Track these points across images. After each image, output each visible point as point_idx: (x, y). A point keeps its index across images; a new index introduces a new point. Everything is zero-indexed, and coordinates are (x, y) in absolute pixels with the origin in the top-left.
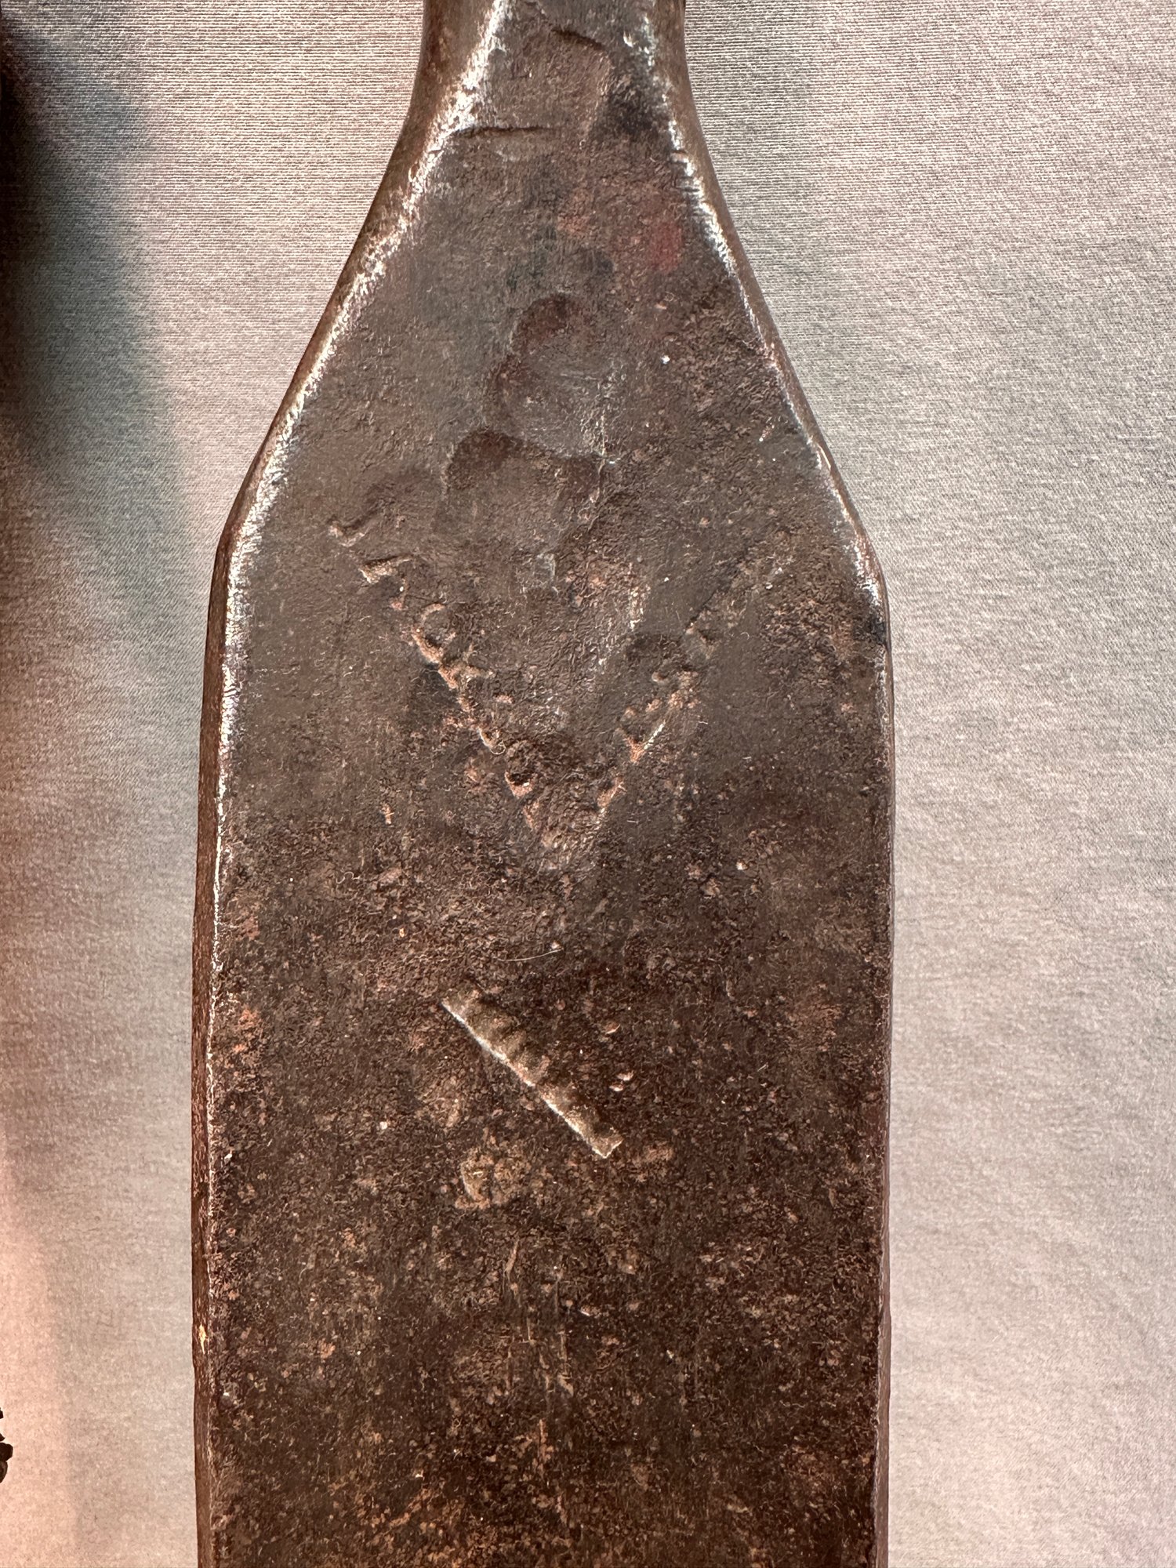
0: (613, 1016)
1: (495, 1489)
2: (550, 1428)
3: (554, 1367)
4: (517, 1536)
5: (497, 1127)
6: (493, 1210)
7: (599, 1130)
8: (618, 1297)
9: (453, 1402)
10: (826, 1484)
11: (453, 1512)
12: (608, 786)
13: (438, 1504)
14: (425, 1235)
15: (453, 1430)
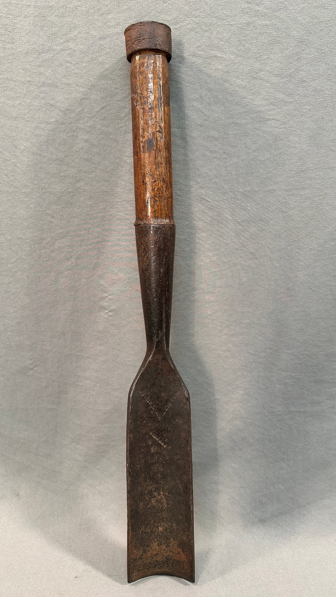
0: (165, 434)
1: (155, 480)
2: (160, 474)
3: (161, 468)
4: (157, 485)
5: (155, 444)
6: (154, 452)
7: (164, 445)
8: (167, 461)
9: (151, 472)
10: (186, 479)
11: (151, 483)
12: (164, 413)
13: (150, 482)
14: (148, 455)
15: (151, 474)
